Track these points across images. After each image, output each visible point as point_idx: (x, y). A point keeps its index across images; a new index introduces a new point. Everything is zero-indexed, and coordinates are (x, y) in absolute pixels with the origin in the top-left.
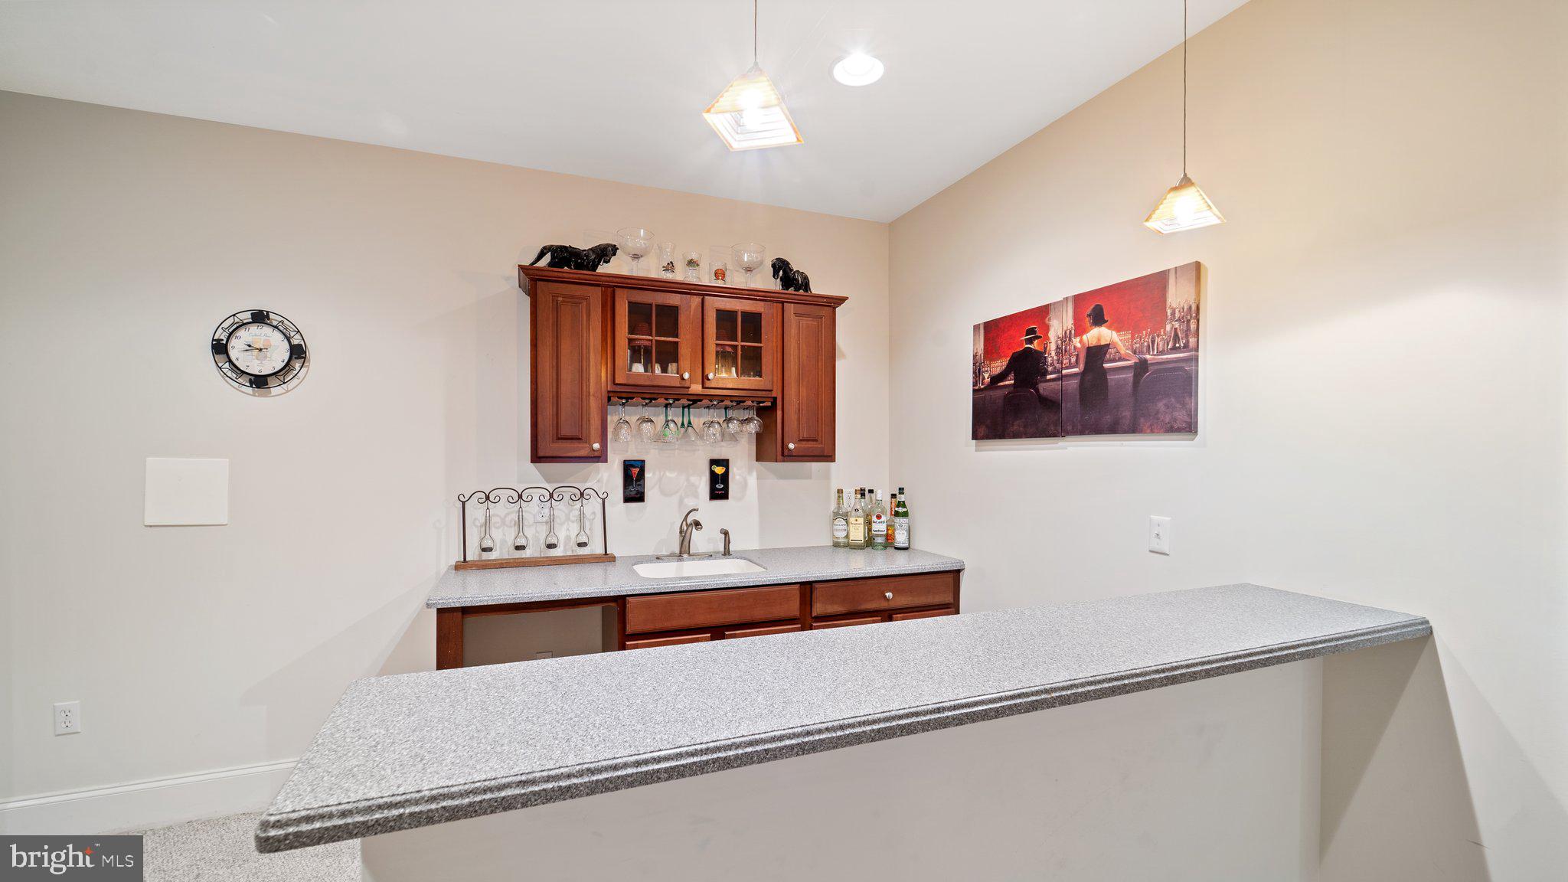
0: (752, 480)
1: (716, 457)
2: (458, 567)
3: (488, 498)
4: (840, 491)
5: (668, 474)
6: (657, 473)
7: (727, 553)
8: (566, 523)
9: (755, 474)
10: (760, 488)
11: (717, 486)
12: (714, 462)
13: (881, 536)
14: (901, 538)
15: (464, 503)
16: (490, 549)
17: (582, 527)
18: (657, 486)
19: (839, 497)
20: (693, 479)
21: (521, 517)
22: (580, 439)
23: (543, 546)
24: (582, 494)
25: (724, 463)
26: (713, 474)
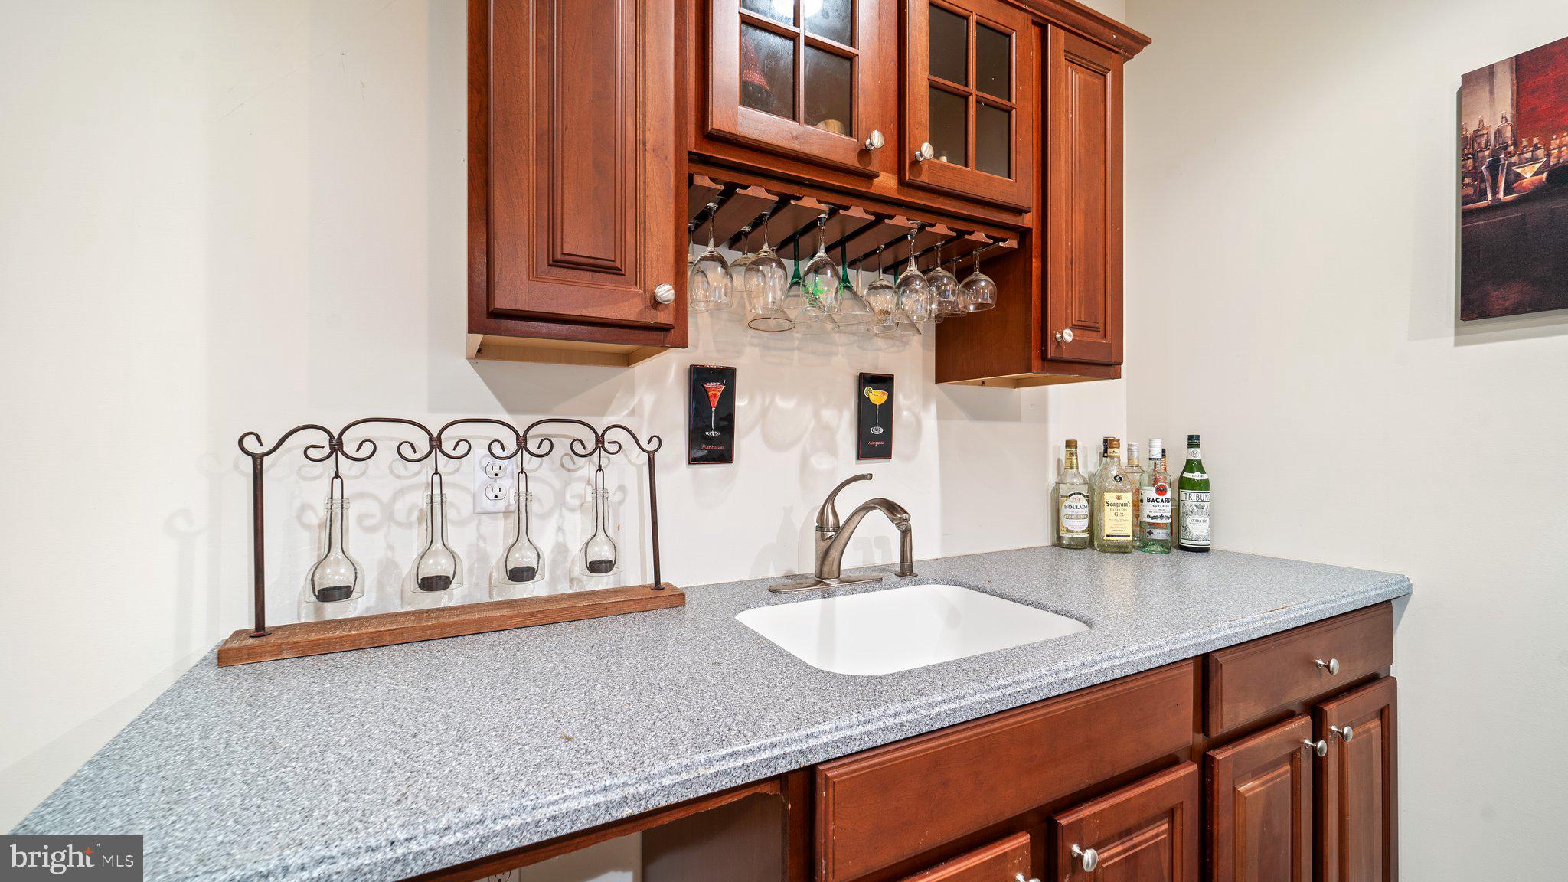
0: (930, 421)
1: (869, 369)
2: (226, 657)
3: (336, 445)
4: (1070, 445)
5: (780, 403)
6: (759, 400)
7: (906, 570)
8: (556, 516)
9: (933, 408)
10: (942, 435)
11: (873, 431)
12: (868, 380)
13: (1159, 526)
14: (1197, 529)
15: (258, 461)
16: (344, 592)
17: (600, 521)
18: (758, 429)
19: (1071, 454)
20: (828, 414)
21: (437, 499)
22: (616, 271)
23: (499, 575)
24: (599, 441)
25: (884, 382)
26: (863, 402)
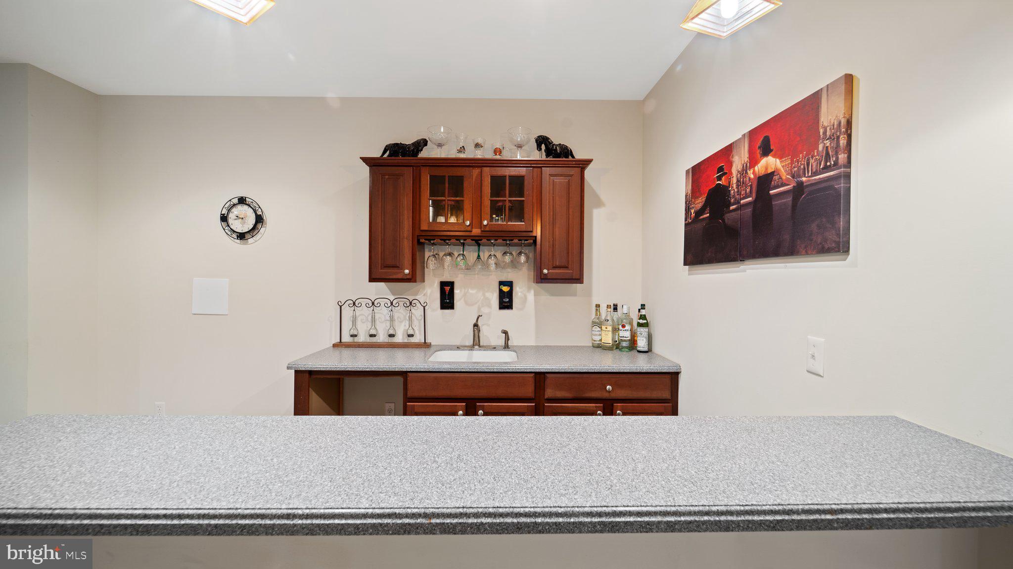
0: (531, 296)
1: (504, 279)
2: (335, 346)
3: (354, 304)
4: (598, 306)
5: (471, 291)
6: (463, 290)
7: (506, 347)
8: (404, 322)
9: (532, 292)
10: (536, 302)
11: (504, 300)
12: (502, 283)
13: (625, 341)
14: (642, 343)
15: (341, 307)
16: (356, 336)
17: (410, 325)
18: (463, 299)
19: (597, 310)
20: (488, 295)
21: (373, 316)
22: (398, 267)
23: (386, 336)
24: (411, 303)
25: (510, 284)
26: (501, 291)
